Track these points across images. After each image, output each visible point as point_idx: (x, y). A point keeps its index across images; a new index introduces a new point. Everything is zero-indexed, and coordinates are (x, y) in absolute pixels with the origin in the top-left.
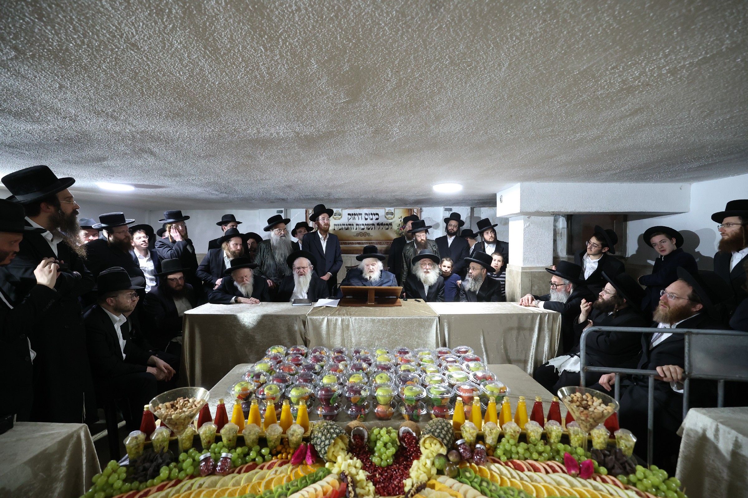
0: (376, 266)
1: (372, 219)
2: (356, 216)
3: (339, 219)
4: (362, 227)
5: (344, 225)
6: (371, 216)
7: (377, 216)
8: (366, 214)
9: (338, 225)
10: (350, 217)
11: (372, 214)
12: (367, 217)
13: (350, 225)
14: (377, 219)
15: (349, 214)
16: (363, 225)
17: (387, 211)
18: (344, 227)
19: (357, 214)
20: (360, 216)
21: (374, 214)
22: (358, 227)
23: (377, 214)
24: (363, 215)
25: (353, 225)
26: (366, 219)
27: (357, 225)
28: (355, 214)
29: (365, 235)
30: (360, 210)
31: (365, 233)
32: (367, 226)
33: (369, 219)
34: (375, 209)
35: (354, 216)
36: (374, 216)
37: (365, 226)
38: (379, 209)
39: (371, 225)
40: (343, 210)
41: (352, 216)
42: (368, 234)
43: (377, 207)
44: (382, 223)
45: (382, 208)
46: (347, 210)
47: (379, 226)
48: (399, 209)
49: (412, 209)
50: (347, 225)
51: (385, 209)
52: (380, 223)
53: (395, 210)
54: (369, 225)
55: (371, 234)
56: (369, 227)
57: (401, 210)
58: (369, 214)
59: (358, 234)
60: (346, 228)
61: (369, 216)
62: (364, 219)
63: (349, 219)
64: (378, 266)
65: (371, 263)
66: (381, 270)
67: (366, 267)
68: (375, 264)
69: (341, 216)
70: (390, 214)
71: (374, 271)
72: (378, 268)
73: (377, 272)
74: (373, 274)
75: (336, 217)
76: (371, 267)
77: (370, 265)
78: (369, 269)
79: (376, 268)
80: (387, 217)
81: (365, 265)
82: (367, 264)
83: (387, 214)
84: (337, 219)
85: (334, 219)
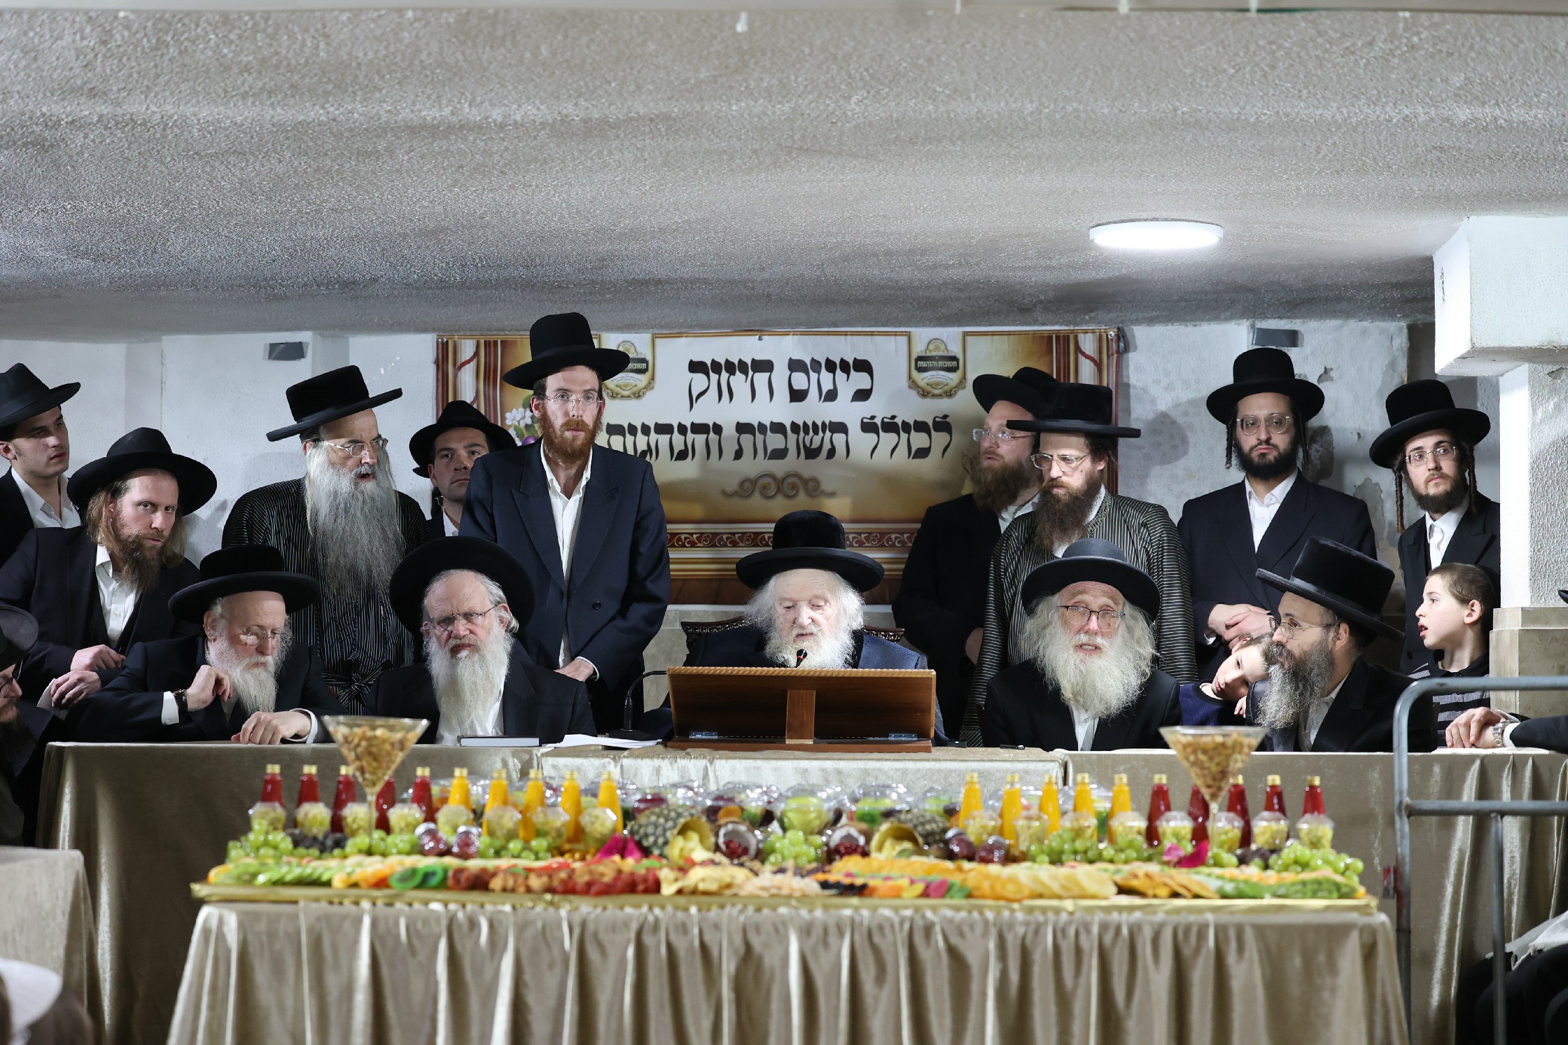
0: (830, 610)
2: (738, 379)
3: (638, 395)
4: (775, 441)
5: (664, 429)
6: (826, 378)
7: (860, 380)
8: (795, 366)
9: (632, 430)
10: (699, 381)
11: (831, 366)
12: (799, 381)
13: (699, 428)
14: (862, 395)
15: (696, 367)
16: (778, 428)
17: (919, 349)
18: (664, 439)
19: (743, 367)
20: (761, 378)
21: (845, 367)
22: (747, 439)
23: (863, 366)
24: (780, 373)
25: (718, 430)
26: (797, 396)
27: (743, 428)
28: (730, 368)
29: (794, 487)
30: (760, 339)
31: (789, 475)
32: (802, 434)
33: (813, 393)
34: (849, 337)
35: (725, 375)
36: (845, 375)
37: (792, 437)
38: (872, 334)
39: (828, 434)
40: (658, 341)
41: (714, 377)
42: (811, 485)
43: (863, 326)
44: (893, 417)
45: (895, 334)
46: (683, 340)
47: (872, 437)
48: (993, 334)
49: (1068, 336)
50: (682, 429)
51: (908, 335)
52: (878, 421)
53: (969, 339)
54: (816, 432)
55: (826, 486)
56: (816, 445)
57: (1003, 344)
58: (816, 365)
59: (747, 485)
60: (679, 445)
61: (814, 376)
62: (782, 392)
63: (694, 396)
64: (836, 612)
65: (808, 594)
66: (855, 628)
67: (780, 610)
68: (826, 601)
69: (653, 378)
70: (941, 363)
71: (819, 634)
72: (838, 621)
73: (836, 638)
74: (817, 643)
75: (621, 383)
76: (806, 614)
77: (800, 603)
78: (794, 623)
79: (827, 619)
80: (922, 383)
81: (777, 605)
82: (785, 599)
83: (921, 364)
84: (624, 397)
85: (608, 394)
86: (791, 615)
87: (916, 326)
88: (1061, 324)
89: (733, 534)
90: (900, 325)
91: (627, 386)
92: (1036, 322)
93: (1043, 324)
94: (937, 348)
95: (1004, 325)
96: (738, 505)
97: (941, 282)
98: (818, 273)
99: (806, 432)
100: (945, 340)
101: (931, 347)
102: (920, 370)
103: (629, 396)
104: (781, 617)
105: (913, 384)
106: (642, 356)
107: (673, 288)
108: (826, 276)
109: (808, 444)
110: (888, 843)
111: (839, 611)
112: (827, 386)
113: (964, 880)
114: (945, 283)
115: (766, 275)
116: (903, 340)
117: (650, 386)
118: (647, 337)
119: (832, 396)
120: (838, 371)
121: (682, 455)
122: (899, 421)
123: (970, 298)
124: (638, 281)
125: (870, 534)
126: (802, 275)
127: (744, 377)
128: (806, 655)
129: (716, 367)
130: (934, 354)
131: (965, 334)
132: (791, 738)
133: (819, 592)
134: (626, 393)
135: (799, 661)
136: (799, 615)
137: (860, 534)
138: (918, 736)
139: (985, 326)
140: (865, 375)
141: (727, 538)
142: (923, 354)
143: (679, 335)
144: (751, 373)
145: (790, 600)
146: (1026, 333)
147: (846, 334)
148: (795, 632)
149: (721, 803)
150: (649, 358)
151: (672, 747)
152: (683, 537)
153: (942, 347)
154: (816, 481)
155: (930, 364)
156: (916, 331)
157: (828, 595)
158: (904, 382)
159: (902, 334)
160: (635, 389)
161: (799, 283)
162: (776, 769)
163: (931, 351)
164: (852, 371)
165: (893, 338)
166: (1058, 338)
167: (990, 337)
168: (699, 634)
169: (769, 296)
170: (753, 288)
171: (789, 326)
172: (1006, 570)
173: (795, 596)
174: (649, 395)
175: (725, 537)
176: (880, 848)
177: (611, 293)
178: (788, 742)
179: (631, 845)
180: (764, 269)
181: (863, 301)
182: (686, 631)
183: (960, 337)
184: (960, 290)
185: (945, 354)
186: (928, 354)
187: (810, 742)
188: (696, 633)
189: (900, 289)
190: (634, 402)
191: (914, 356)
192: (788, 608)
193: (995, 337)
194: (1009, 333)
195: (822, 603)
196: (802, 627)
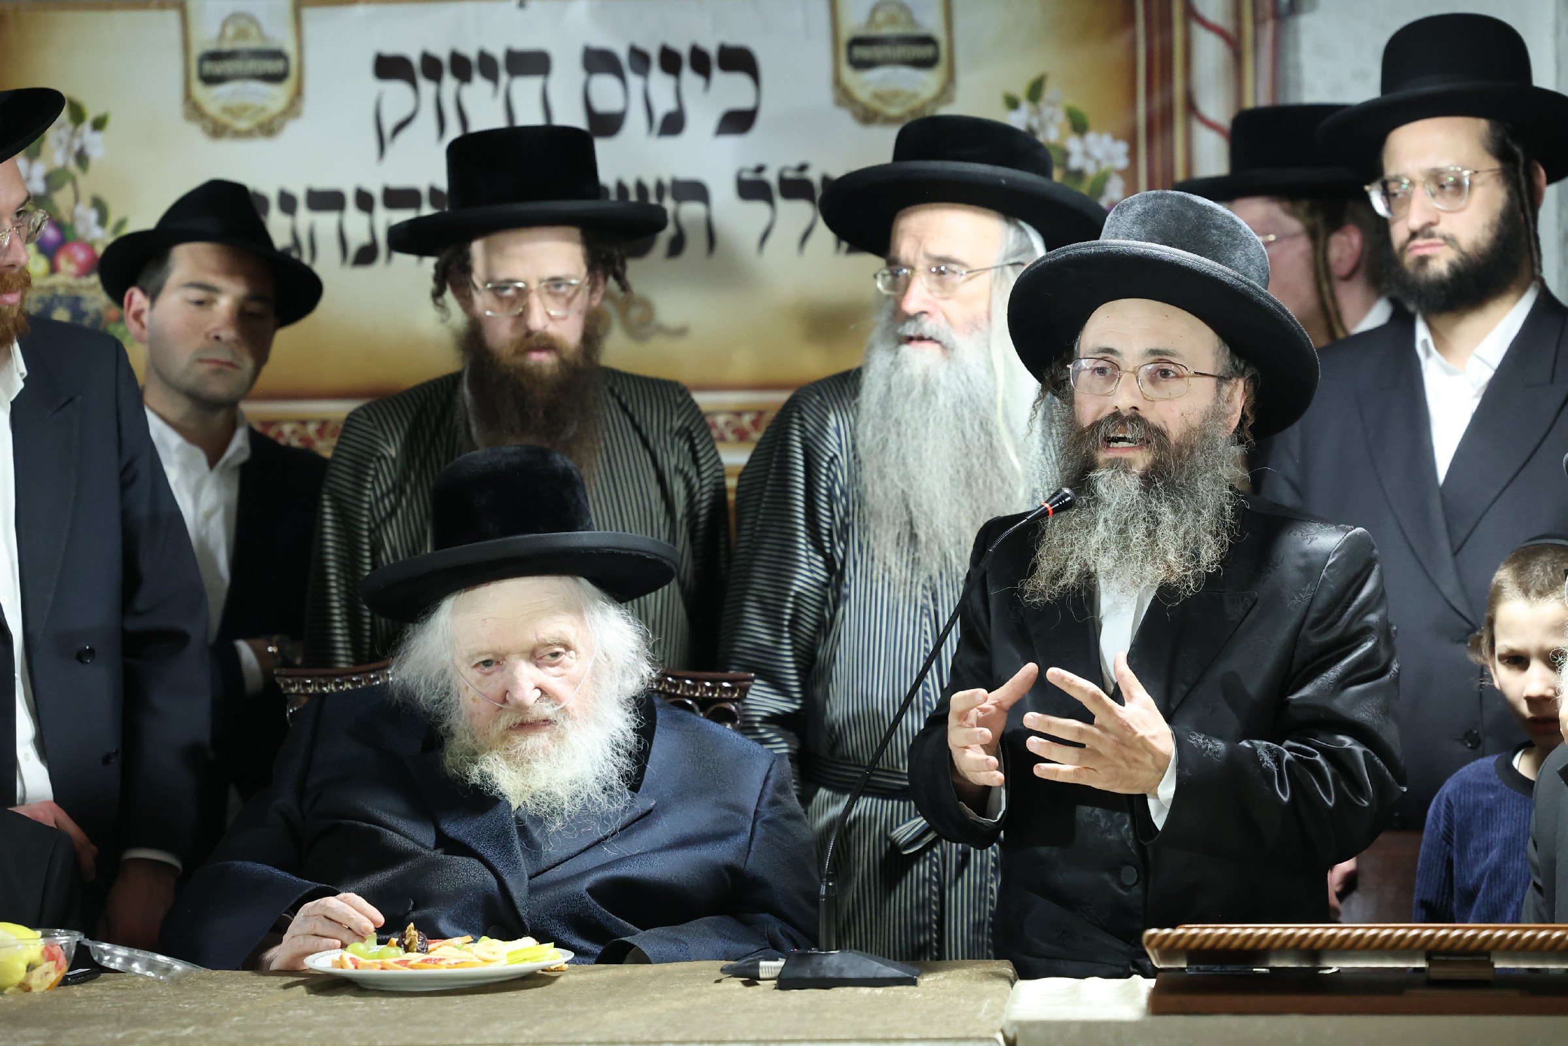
0: (578, 660)
2: (478, 92)
3: (268, 129)
5: (326, 200)
6: (661, 87)
7: (732, 90)
8: (600, 60)
10: (396, 96)
11: (670, 62)
12: (606, 94)
13: (400, 198)
14: (738, 122)
15: (389, 67)
17: (853, 23)
18: (326, 222)
19: (488, 67)
20: (525, 88)
21: (700, 62)
23: (738, 60)
24: (568, 78)
26: (604, 125)
28: (461, 68)
30: (522, 5)
35: (449, 83)
36: (701, 80)
40: (307, 13)
41: (427, 87)
42: (636, 313)
44: (802, 168)
46: (359, 11)
47: (761, 208)
50: (364, 201)
52: (771, 176)
55: (668, 313)
58: (640, 59)
60: (357, 235)
61: (635, 82)
63: (388, 128)
64: (590, 666)
65: (524, 641)
68: (569, 648)
69: (299, 93)
70: (901, 51)
71: (561, 719)
72: (599, 683)
73: (598, 721)
74: (558, 738)
75: (234, 102)
76: (525, 679)
77: (511, 659)
78: (505, 701)
79: (574, 683)
80: (862, 94)
83: (861, 52)
84: (238, 134)
85: (204, 128)
86: (494, 683)
91: (244, 109)
94: (893, 20)
101: (879, 18)
102: (860, 65)
103: (248, 134)
104: (470, 688)
105: (844, 96)
106: (273, 45)
112: (664, 104)
116: (819, 4)
117: (293, 108)
118: (284, 5)
119: (673, 124)
120: (687, 71)
121: (367, 256)
122: (814, 175)
127: (489, 86)
129: (432, 67)
130: (885, 32)
134: (243, 125)
136: (512, 682)
140: (743, 80)
142: (862, 33)
144: (504, 77)
145: (491, 652)
148: (505, 721)
150: (290, 47)
153: (903, 17)
154: (645, 305)
155: (877, 52)
158: (824, 94)
160: (262, 117)
163: (877, 27)
164: (716, 71)
174: (292, 130)
185: (908, 31)
186: (874, 32)
190: (260, 147)
191: (844, 36)
192: (484, 666)
195: (560, 651)
196: (521, 708)
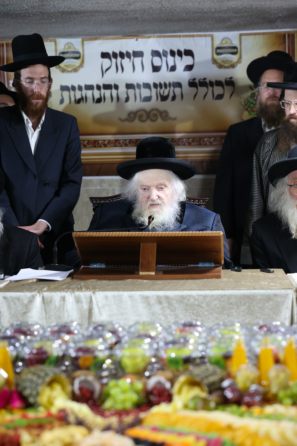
0: (168, 190)
1: (173, 69)
2: (126, 61)
3: (76, 70)
4: (145, 93)
5: (89, 87)
6: (170, 59)
7: (188, 60)
8: (156, 53)
9: (73, 88)
10: (106, 62)
11: (173, 53)
12: (157, 61)
13: (107, 87)
14: (189, 68)
15: (105, 55)
16: (147, 86)
17: (217, 43)
18: (89, 92)
19: (128, 55)
20: (137, 60)
21: (180, 54)
22: (131, 92)
23: (189, 53)
24: (147, 57)
25: (116, 87)
26: (156, 69)
27: (129, 86)
28: (122, 55)
29: (155, 115)
30: (137, 40)
31: (152, 110)
32: (159, 89)
33: (164, 68)
34: (182, 38)
35: (119, 59)
36: (180, 58)
37: (154, 90)
38: (193, 36)
39: (172, 88)
40: (85, 42)
41: (114, 60)
42: (164, 114)
43: (189, 32)
44: (205, 79)
45: (205, 36)
46: (97, 42)
47: (194, 89)
48: (255, 34)
49: (294, 35)
50: (99, 88)
51: (212, 37)
52: (197, 81)
53: (243, 37)
54: (166, 87)
55: (172, 114)
56: (166, 93)
57: (260, 39)
58: (165, 53)
59: (132, 115)
60: (97, 96)
61: (164, 59)
62: (148, 68)
63: (104, 70)
64: (171, 192)
65: (156, 183)
66: (181, 201)
67: (141, 191)
68: (166, 186)
69: (83, 61)
70: (229, 50)
71: (162, 204)
72: (172, 197)
73: (172, 207)
74: (161, 209)
75: (67, 64)
76: (155, 193)
77: (152, 188)
79: (167, 195)
80: (219, 61)
81: (139, 189)
82: (144, 186)
83: (219, 51)
84: (68, 72)
85: (60, 70)
86: (147, 194)
87: (216, 31)
88: (290, 28)
89: (126, 140)
90: (207, 31)
91: (70, 65)
92: (277, 28)
93: (281, 28)
94: (227, 43)
95: (261, 29)
96: (127, 125)
97: (226, 9)
98: (160, 6)
99: (161, 87)
100: (230, 38)
101: (224, 42)
102: (219, 54)
103: (71, 71)
104: (141, 195)
105: (215, 62)
106: (77, 50)
107: (85, 16)
108: (164, 8)
109: (162, 93)
110: (185, 389)
111: (173, 191)
112: (171, 64)
113: (233, 439)
114: (228, 10)
115: (132, 7)
116: (209, 39)
117: (82, 65)
118: (79, 40)
120: (176, 56)
121: (99, 101)
122: (207, 81)
123: (242, 17)
124: (65, 12)
125: (194, 138)
126: (151, 8)
127: (128, 60)
128: (153, 219)
129: (115, 55)
130: (225, 45)
131: (241, 35)
132: (143, 271)
133: (162, 181)
134: (70, 69)
135: (149, 222)
136: (151, 194)
137: (189, 139)
138: (215, 264)
139: (251, 30)
140: (190, 58)
141: (123, 142)
142: (219, 46)
143: (96, 39)
144: (132, 58)
145: (146, 186)
146: (272, 33)
147: (180, 36)
148: (150, 203)
149: (80, 354)
150: (81, 51)
151: (76, 278)
152: (100, 142)
154: (166, 112)
155: (223, 50)
156: (215, 34)
157: (167, 183)
158: (210, 61)
159: (208, 36)
160: (74, 67)
161: (151, 11)
162: (130, 297)
163: (223, 44)
164: (184, 56)
165: (204, 38)
166: (289, 35)
167: (253, 36)
168: (99, 204)
169: (137, 18)
170: (127, 15)
171: (151, 33)
172: (263, 161)
173: (149, 184)
174: (81, 70)
175: (121, 142)
176: (180, 391)
177: (54, 18)
178: (141, 273)
179: (15, 396)
180: (130, 5)
181: (186, 20)
182: (92, 202)
183: (238, 36)
184: (237, 13)
185: (231, 45)
186: (222, 46)
187: (153, 273)
188: (98, 203)
189: (205, 13)
190: (74, 74)
191: (215, 47)
192: (145, 189)
193: (257, 36)
194: (263, 34)
195: (164, 187)
196: (153, 200)
